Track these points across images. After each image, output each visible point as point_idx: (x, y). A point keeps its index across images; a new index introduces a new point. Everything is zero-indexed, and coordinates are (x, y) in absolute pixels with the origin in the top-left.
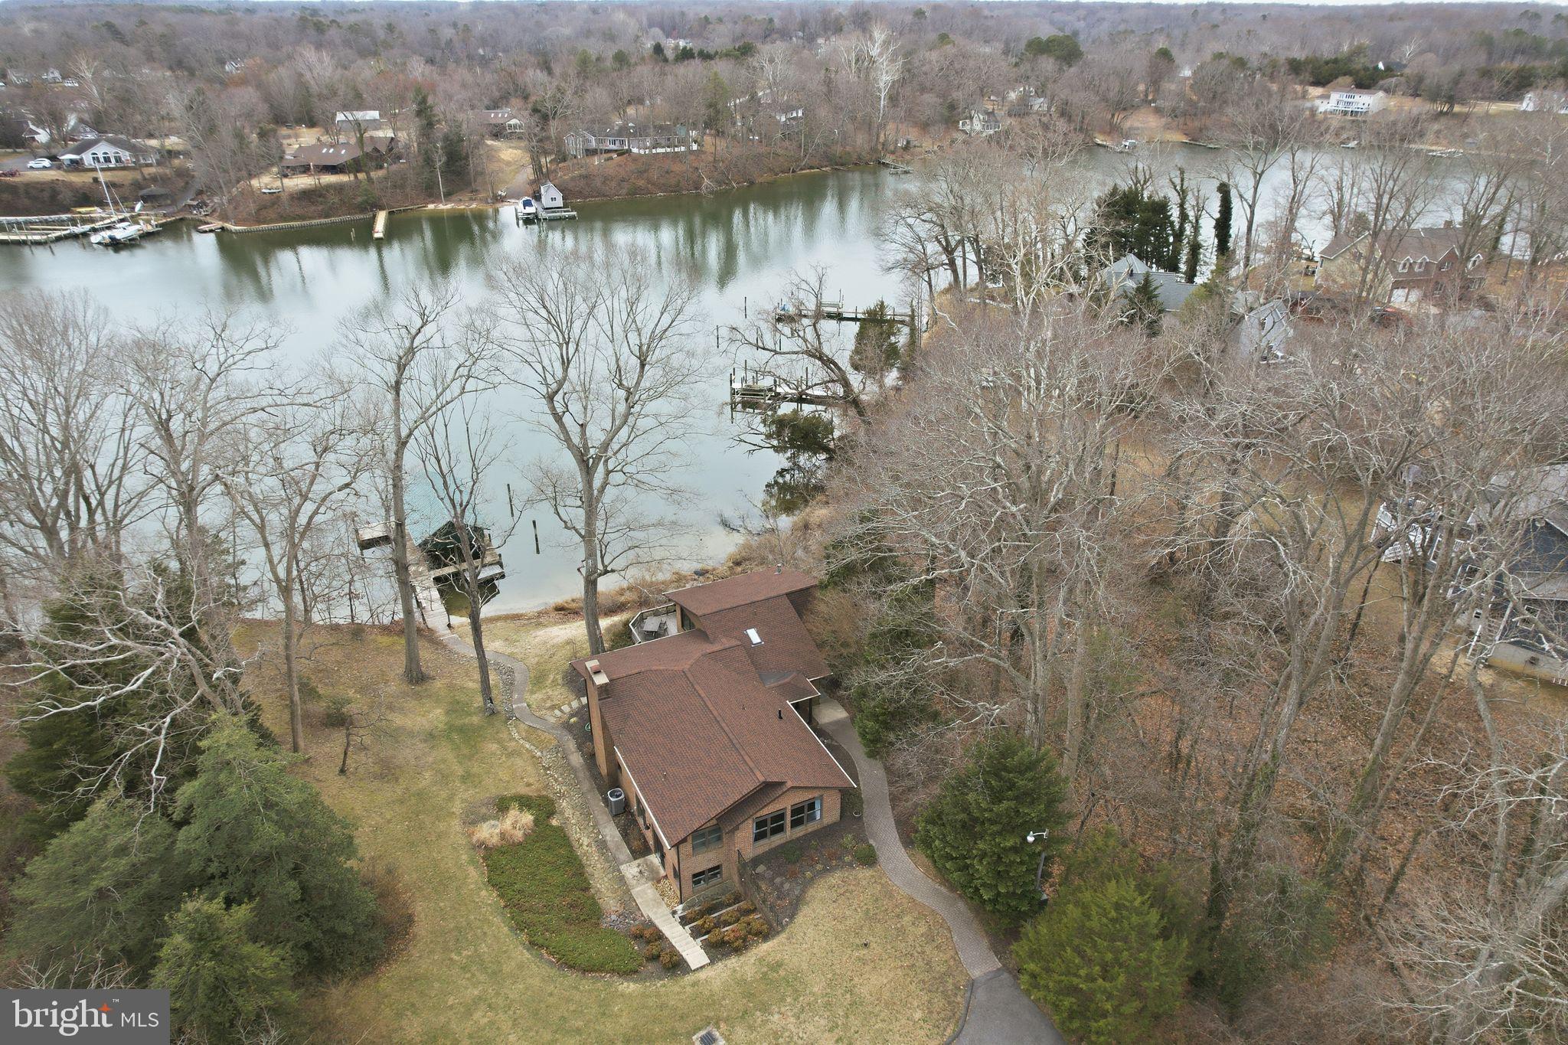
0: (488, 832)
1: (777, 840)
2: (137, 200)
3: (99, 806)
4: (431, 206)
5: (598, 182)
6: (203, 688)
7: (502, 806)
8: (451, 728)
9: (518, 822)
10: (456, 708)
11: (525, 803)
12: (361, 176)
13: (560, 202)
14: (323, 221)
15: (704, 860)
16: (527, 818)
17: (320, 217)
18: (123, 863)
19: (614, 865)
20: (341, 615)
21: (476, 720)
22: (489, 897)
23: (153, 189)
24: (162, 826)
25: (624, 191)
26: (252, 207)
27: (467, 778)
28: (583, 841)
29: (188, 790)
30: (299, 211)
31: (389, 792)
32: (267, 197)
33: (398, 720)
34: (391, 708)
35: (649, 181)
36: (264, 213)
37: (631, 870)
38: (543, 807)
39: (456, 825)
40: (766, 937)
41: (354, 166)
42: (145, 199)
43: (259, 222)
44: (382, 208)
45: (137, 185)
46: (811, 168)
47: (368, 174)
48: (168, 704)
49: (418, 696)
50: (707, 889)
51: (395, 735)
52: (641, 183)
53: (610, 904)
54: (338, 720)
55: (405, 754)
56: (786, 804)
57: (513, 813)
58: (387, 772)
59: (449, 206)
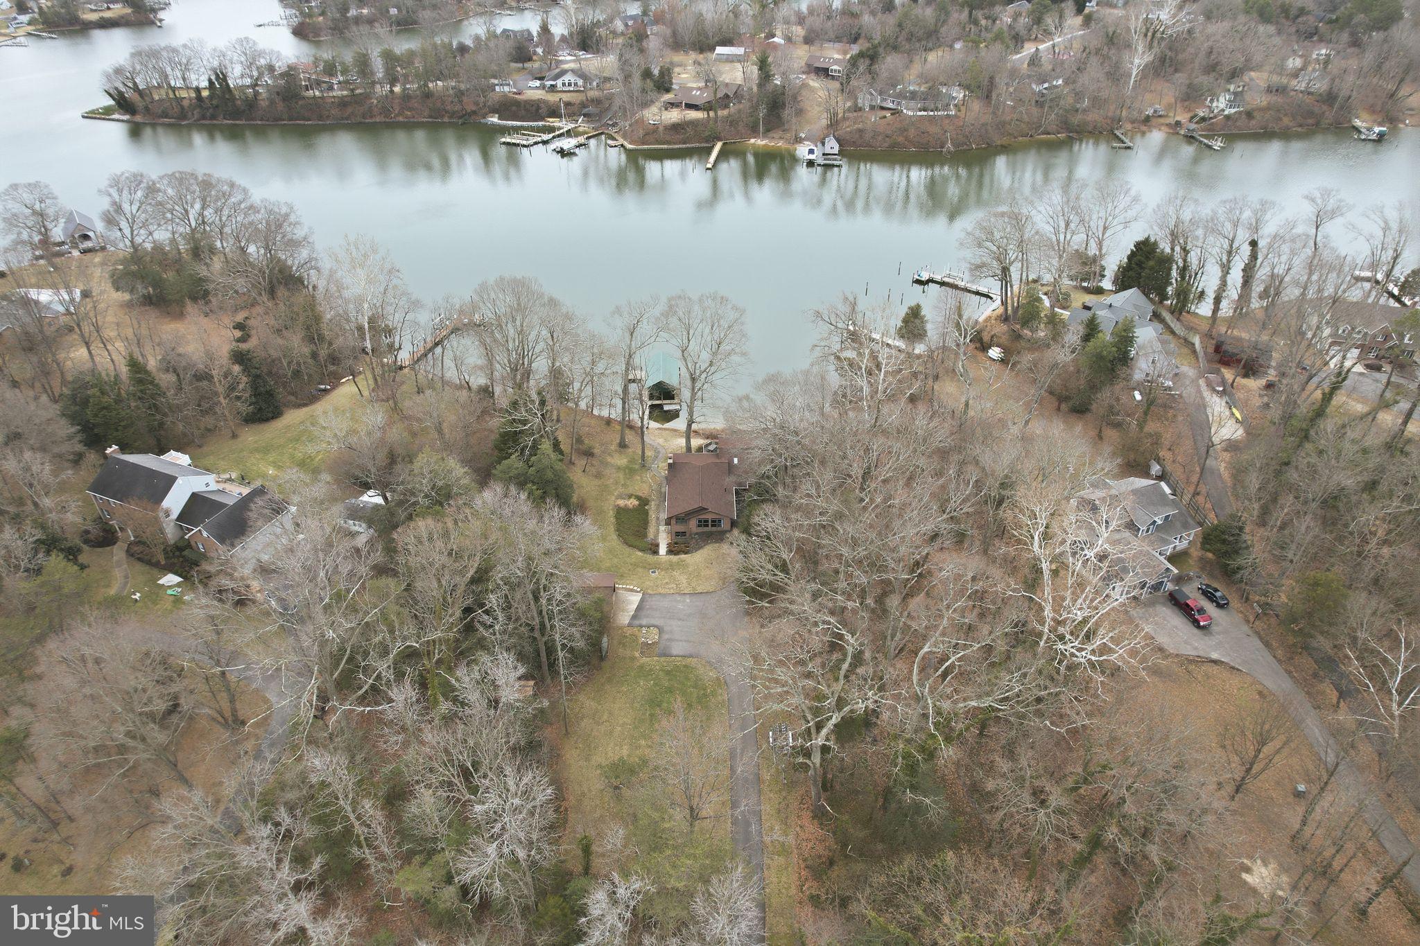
0: (621, 503)
1: (706, 529)
2: (580, 115)
3: (513, 456)
4: (752, 141)
5: (867, 136)
6: (543, 432)
7: (630, 496)
8: (627, 467)
9: (633, 503)
10: (632, 461)
11: (638, 498)
12: (712, 114)
13: (836, 151)
14: (681, 146)
15: (680, 528)
16: (637, 503)
17: (680, 143)
18: (516, 472)
19: (658, 525)
20: (605, 413)
21: (637, 467)
22: (613, 520)
23: (591, 109)
24: (526, 467)
25: (886, 145)
26: (641, 132)
27: (624, 485)
28: (652, 515)
29: (533, 458)
30: (668, 138)
31: (597, 482)
32: (651, 127)
33: (609, 459)
34: (609, 454)
35: (907, 138)
36: (647, 137)
37: (662, 528)
38: (644, 502)
39: (613, 498)
40: (686, 553)
41: (708, 107)
42: (585, 115)
43: (643, 144)
44: (720, 139)
45: (583, 105)
46: (1049, 134)
47: (716, 113)
48: (534, 434)
49: (621, 453)
50: (680, 539)
51: (606, 464)
52: (901, 139)
53: (651, 535)
54: (589, 454)
55: (607, 472)
56: (709, 517)
57: (632, 500)
58: (598, 476)
59: (764, 142)
